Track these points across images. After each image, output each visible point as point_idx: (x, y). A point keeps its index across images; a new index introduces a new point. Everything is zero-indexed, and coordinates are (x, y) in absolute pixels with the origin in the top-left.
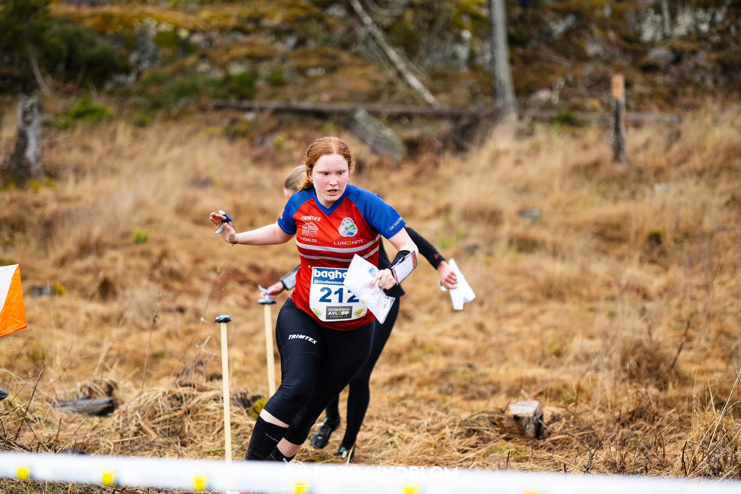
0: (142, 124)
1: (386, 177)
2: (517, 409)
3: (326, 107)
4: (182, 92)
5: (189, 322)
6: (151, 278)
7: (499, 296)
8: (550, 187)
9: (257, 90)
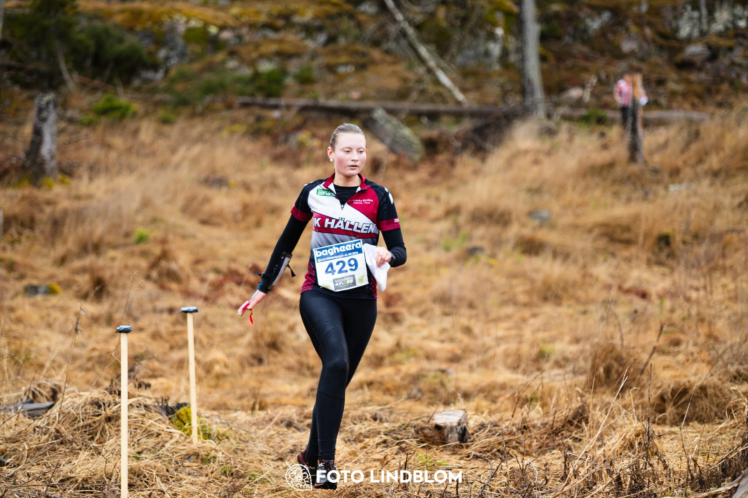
0: (166, 122)
1: (401, 178)
2: (442, 419)
3: (353, 105)
4: (209, 89)
5: (175, 323)
6: (148, 278)
7: (493, 298)
8: (562, 188)
9: (285, 87)
